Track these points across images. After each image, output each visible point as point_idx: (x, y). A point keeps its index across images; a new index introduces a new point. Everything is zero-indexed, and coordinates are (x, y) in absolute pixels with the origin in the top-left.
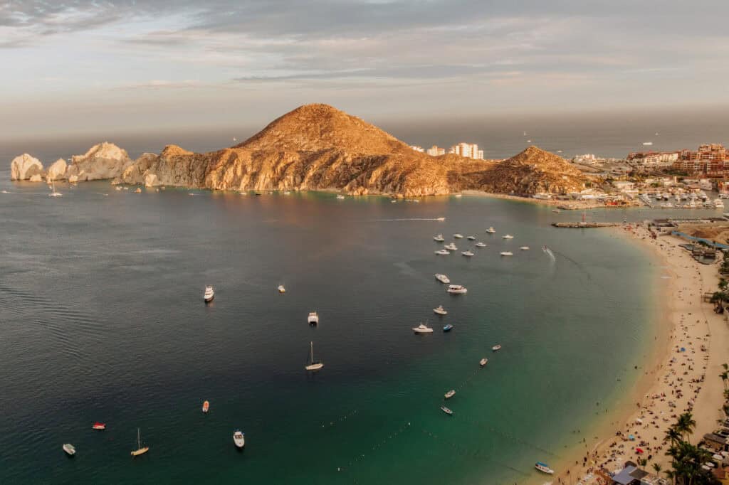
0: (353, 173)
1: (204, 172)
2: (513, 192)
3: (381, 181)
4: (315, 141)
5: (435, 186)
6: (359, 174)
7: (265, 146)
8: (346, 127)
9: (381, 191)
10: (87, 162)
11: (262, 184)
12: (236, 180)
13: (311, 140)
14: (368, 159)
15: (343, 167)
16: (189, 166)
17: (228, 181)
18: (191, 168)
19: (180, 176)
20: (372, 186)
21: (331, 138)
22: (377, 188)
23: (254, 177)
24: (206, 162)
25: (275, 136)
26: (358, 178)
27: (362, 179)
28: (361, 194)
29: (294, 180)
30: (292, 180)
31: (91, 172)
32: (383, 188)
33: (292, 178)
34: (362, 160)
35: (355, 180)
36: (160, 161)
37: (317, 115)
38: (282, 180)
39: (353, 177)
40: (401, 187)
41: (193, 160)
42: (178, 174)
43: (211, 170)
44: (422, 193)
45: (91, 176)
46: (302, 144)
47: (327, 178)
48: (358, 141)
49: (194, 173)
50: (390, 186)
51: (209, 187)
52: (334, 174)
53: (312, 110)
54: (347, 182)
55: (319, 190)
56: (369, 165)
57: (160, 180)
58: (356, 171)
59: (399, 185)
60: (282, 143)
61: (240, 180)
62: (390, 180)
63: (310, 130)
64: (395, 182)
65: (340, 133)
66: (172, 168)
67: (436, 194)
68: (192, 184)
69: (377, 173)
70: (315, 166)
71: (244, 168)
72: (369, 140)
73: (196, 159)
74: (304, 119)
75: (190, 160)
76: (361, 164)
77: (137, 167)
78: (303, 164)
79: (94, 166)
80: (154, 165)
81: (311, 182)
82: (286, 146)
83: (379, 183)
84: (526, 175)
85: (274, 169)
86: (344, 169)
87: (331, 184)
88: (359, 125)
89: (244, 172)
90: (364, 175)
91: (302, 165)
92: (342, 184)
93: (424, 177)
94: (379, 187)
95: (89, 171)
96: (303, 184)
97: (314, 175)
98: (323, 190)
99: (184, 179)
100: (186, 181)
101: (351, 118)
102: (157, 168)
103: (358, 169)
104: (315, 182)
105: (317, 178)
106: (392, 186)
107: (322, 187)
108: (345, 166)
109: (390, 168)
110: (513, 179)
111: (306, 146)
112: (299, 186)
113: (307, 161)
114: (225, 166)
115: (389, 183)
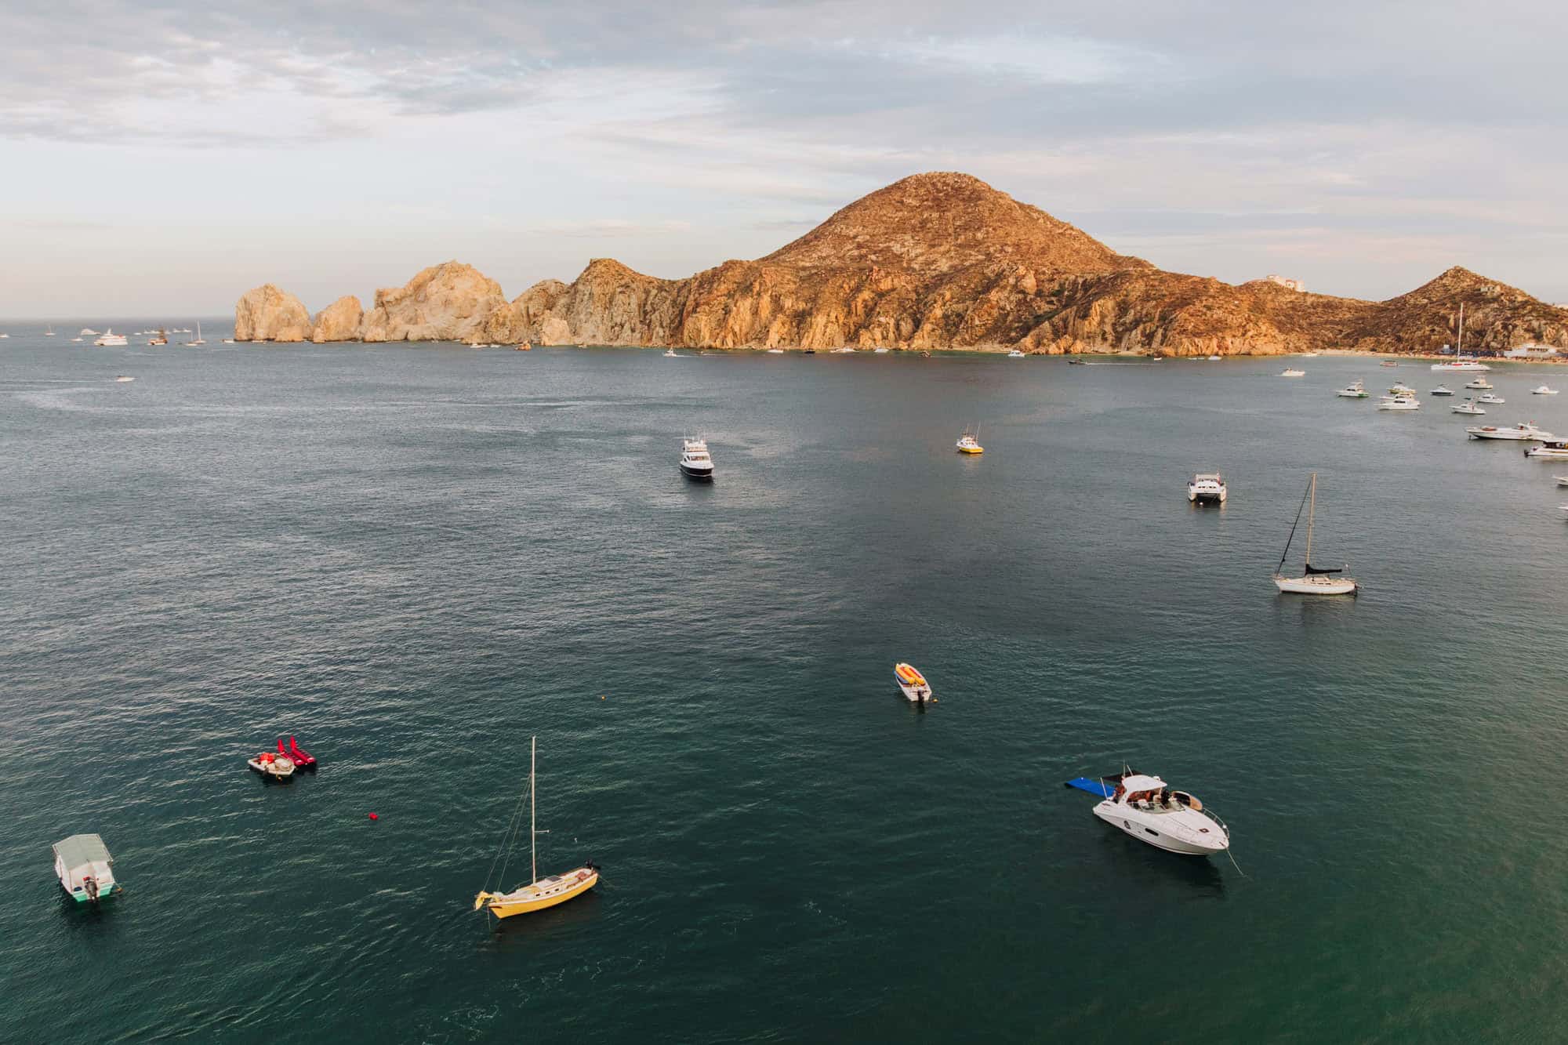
0: (1040, 312)
1: (681, 312)
2: (1446, 347)
3: (1114, 325)
4: (942, 249)
5: (1250, 334)
6: (1055, 312)
7: (824, 259)
8: (1014, 221)
9: (1113, 346)
10: (407, 302)
11: (819, 336)
12: (757, 327)
13: (933, 246)
14: (1075, 282)
15: (1014, 297)
16: (645, 305)
17: (737, 329)
18: (648, 308)
19: (622, 326)
20: (1090, 337)
21: (979, 243)
22: (1105, 339)
23: (800, 319)
24: (685, 292)
25: (848, 238)
26: (1056, 319)
27: (1065, 321)
28: (1067, 352)
29: (897, 326)
30: (892, 328)
31: (416, 323)
32: (1118, 339)
33: (892, 322)
34: (1060, 285)
35: (1046, 324)
36: (576, 292)
37: (947, 195)
38: (867, 328)
39: (1039, 320)
40: (1164, 336)
41: (654, 292)
42: (618, 320)
43: (697, 305)
44: (1219, 347)
45: (415, 333)
46: (913, 255)
47: (977, 322)
48: (1044, 251)
49: (655, 317)
50: (1136, 334)
51: (692, 345)
52: (995, 312)
53: (934, 184)
54: (1025, 330)
55: (956, 347)
56: (1079, 295)
57: (575, 333)
58: (1046, 307)
59: (1160, 331)
60: (864, 251)
61: (766, 329)
62: (1136, 323)
63: (929, 225)
64: (1150, 327)
65: (1001, 232)
66: (606, 308)
67: (1253, 352)
68: (650, 340)
69: (1104, 306)
70: (948, 295)
71: (776, 300)
72: (1068, 252)
73: (661, 289)
74: (915, 203)
75: (647, 292)
76: (1058, 293)
77: (523, 306)
78: (918, 294)
79: (423, 310)
80: (563, 301)
81: (939, 332)
82: (873, 257)
83: (1108, 328)
84: (1477, 310)
85: (847, 303)
86: (1019, 303)
87: (988, 334)
88: (1041, 221)
89: (777, 307)
90: (1071, 312)
91: (914, 296)
92: (1013, 334)
93: (1220, 312)
94: (1110, 338)
95: (413, 321)
96: (919, 334)
97: (946, 317)
98: (966, 348)
99: (633, 331)
100: (637, 335)
101: (1021, 206)
102: (569, 308)
103: (1051, 302)
104: (948, 331)
105: (952, 324)
106: (1143, 334)
107: (964, 342)
108: (1021, 296)
109: (1134, 296)
110: (1445, 319)
111: (921, 259)
112: (910, 338)
113: (926, 287)
114: (730, 295)
115: (1135, 328)
